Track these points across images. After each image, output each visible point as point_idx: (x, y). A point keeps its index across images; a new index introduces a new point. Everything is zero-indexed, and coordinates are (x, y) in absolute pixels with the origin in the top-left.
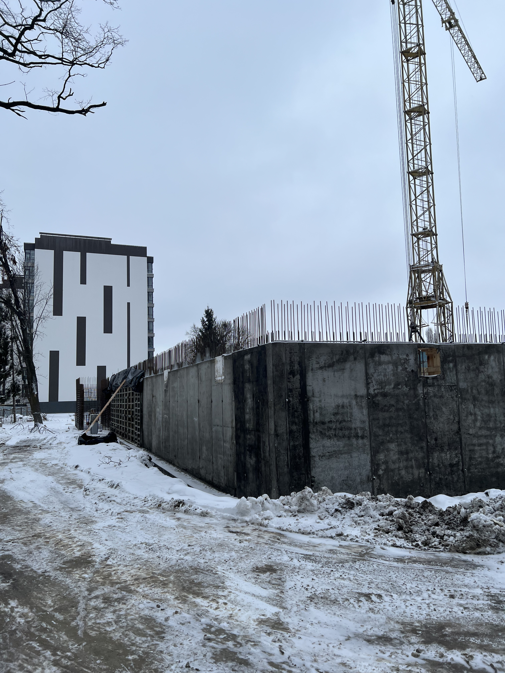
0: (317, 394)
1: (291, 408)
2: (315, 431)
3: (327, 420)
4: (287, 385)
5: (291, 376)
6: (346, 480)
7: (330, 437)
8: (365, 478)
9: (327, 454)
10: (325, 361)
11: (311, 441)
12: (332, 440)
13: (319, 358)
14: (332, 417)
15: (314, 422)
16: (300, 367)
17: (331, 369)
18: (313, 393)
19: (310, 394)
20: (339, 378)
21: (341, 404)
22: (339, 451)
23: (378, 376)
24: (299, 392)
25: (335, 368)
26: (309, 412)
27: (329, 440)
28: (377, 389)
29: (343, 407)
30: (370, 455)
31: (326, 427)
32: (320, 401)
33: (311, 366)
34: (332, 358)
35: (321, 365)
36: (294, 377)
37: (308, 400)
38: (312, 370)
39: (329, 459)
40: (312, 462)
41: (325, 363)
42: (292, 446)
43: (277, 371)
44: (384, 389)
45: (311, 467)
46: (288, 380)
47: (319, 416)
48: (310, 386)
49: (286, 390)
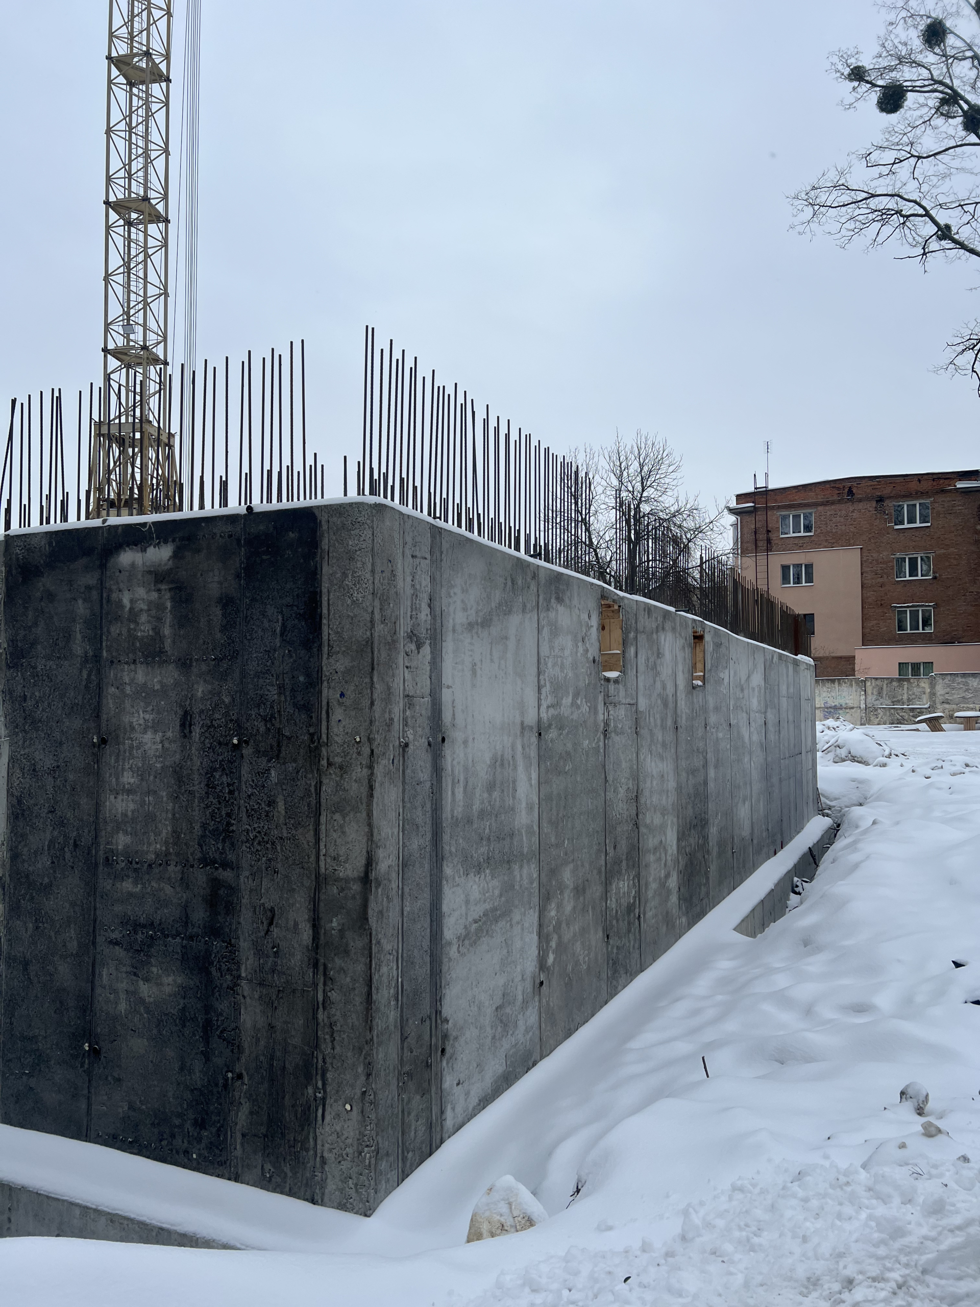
0: (459, 718)
1: (409, 772)
2: (453, 850)
3: (476, 807)
4: (404, 681)
5: (413, 647)
6: (500, 1007)
7: (479, 868)
8: (528, 985)
9: (474, 926)
11: (445, 888)
12: (483, 877)
13: (467, 591)
14: (486, 796)
15: (452, 818)
16: (431, 614)
17: (486, 634)
18: (454, 715)
19: (447, 716)
20: (499, 667)
21: (500, 753)
22: (494, 909)
23: (554, 665)
24: (427, 709)
25: (494, 631)
26: (444, 784)
27: (477, 879)
28: (552, 706)
29: (502, 762)
30: (537, 908)
31: (474, 835)
32: (465, 742)
33: (452, 614)
34: (489, 598)
35: (471, 618)
36: (418, 649)
37: (444, 740)
38: (453, 630)
39: (475, 942)
41: (477, 612)
42: (408, 916)
44: (560, 708)
46: (407, 664)
47: (462, 798)
48: (448, 687)
49: (402, 701)
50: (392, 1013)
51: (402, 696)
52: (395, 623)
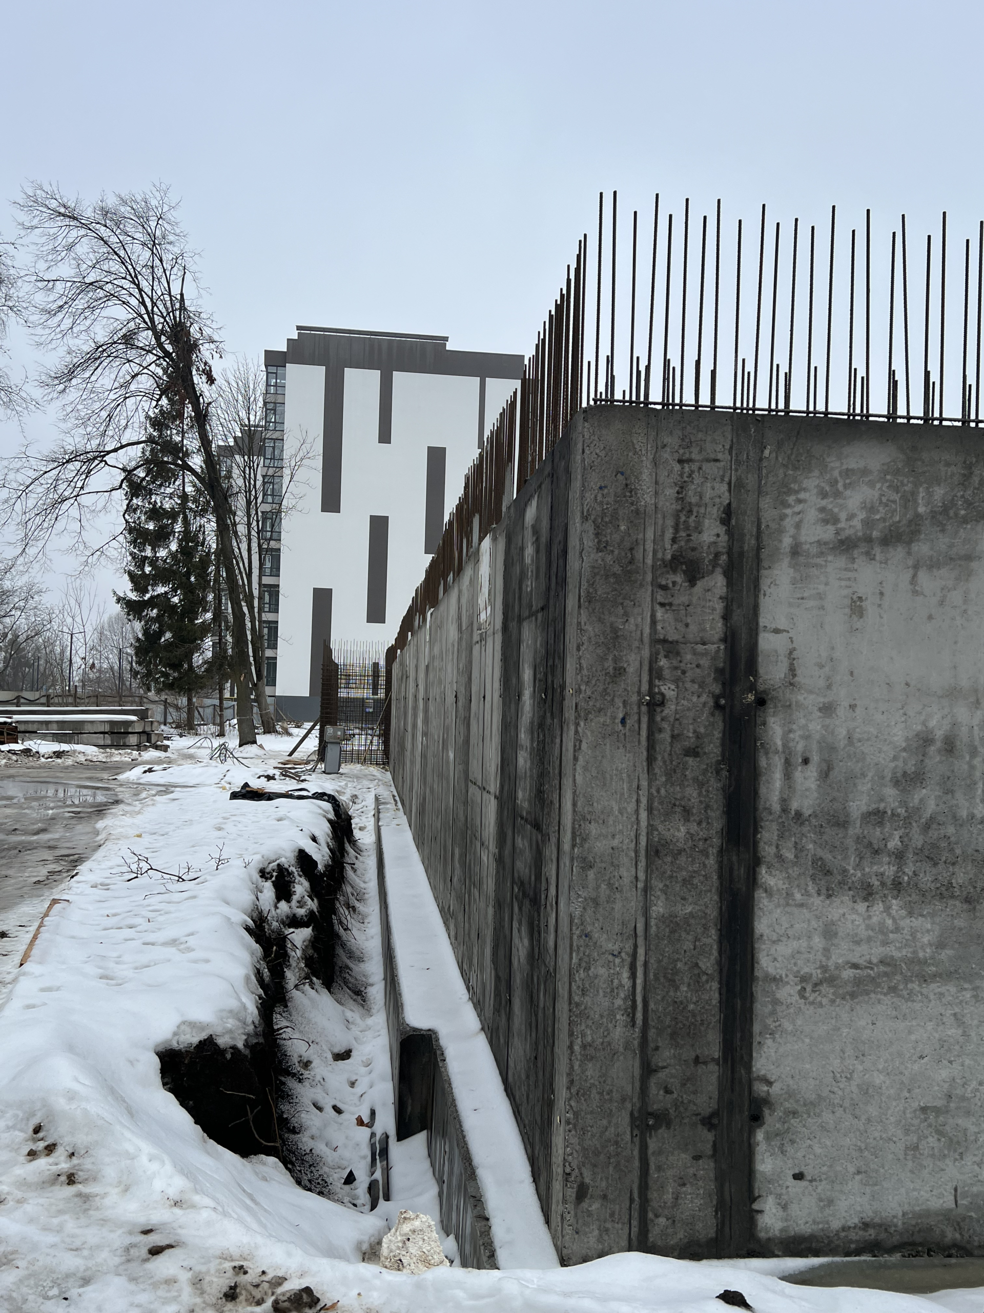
0: (808, 675)
1: (666, 736)
2: (789, 855)
3: (858, 805)
4: (654, 622)
5: (679, 578)
6: (937, 1111)
7: (867, 893)
9: (848, 974)
10: (872, 509)
11: (762, 901)
12: (879, 907)
13: (837, 494)
14: (890, 792)
15: (785, 810)
16: (729, 533)
17: (898, 553)
18: (792, 670)
19: (772, 671)
20: (941, 603)
21: (939, 734)
22: (913, 961)
24: (714, 659)
25: (922, 548)
26: (763, 762)
27: (861, 907)
29: (950, 747)
31: (850, 842)
32: (828, 709)
33: (792, 531)
34: (909, 500)
35: (848, 532)
36: (692, 581)
37: (761, 702)
38: (795, 551)
39: (853, 996)
40: (762, 1007)
41: (867, 523)
42: (662, 919)
43: (601, 547)
45: (757, 1028)
46: (660, 598)
47: (813, 786)
48: (777, 631)
49: (647, 647)
50: (618, 1029)
51: (646, 639)
52: (631, 549)
